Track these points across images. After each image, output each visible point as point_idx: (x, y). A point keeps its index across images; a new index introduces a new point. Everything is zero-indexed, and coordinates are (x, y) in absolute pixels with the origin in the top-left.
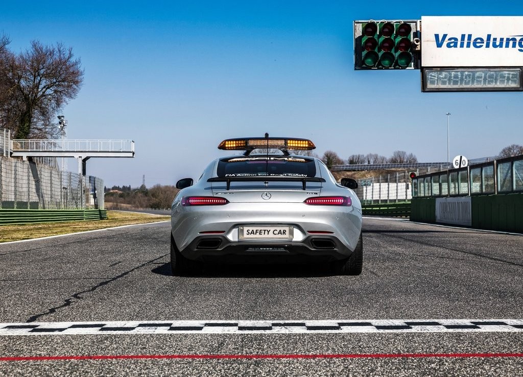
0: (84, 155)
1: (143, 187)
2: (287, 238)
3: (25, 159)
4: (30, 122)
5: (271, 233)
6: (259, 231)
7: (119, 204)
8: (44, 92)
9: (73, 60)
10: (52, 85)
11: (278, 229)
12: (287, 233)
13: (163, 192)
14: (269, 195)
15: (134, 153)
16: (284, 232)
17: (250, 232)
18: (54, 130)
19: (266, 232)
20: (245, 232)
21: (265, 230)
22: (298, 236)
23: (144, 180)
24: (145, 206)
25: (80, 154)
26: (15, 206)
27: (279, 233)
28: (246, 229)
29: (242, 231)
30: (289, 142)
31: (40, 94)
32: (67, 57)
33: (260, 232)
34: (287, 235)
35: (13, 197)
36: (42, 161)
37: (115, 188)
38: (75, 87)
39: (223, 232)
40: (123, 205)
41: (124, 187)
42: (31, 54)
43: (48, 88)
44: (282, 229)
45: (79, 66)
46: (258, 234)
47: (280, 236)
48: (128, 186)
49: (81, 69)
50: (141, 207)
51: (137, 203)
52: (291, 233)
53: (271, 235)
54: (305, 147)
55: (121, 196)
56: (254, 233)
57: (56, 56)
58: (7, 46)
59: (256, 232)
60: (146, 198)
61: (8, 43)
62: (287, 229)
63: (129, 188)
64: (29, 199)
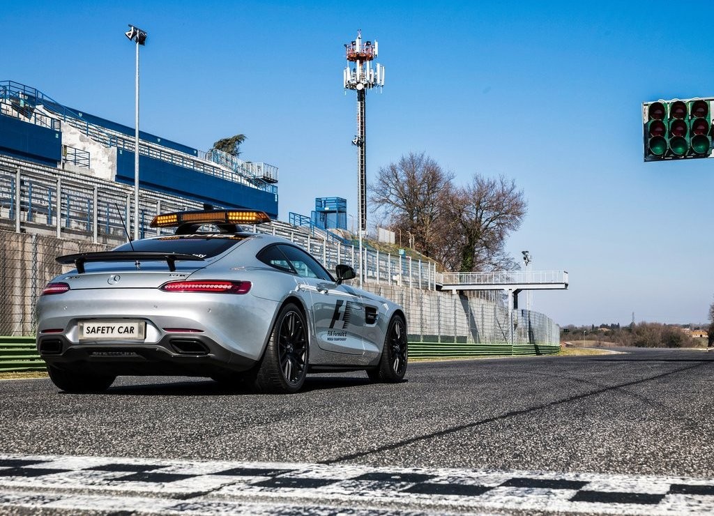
0: (514, 288)
1: (632, 325)
2: (135, 339)
3: (454, 292)
4: (473, 256)
5: (116, 331)
6: (101, 329)
7: (602, 342)
8: (487, 226)
9: (516, 191)
10: (496, 217)
11: (125, 325)
12: (136, 330)
13: (649, 330)
14: (117, 278)
15: (567, 285)
16: (132, 330)
17: (90, 330)
18: (509, 264)
19: (110, 329)
20: (85, 330)
21: (108, 328)
22: (152, 336)
23: (633, 318)
24: (629, 343)
25: (510, 287)
26: (422, 339)
27: (125, 331)
28: (86, 325)
29: (82, 328)
30: (231, 214)
31: (483, 227)
32: (510, 188)
33: (103, 330)
34: (135, 335)
35: (419, 329)
36: (484, 296)
37: (603, 326)
38: (518, 219)
39: (61, 330)
40: (605, 343)
41: (612, 325)
42: (472, 187)
43: (491, 221)
44: (129, 325)
45: (522, 197)
46: (100, 332)
47: (126, 335)
48: (617, 324)
49: (525, 200)
50: (626, 345)
51: (621, 341)
52: (144, 331)
53: (115, 335)
54: (252, 221)
55: (606, 334)
56: (95, 332)
57: (498, 187)
58: (452, 181)
59: (98, 330)
60: (631, 336)
61: (453, 177)
62: (135, 325)
63: (618, 326)
64: (456, 333)
